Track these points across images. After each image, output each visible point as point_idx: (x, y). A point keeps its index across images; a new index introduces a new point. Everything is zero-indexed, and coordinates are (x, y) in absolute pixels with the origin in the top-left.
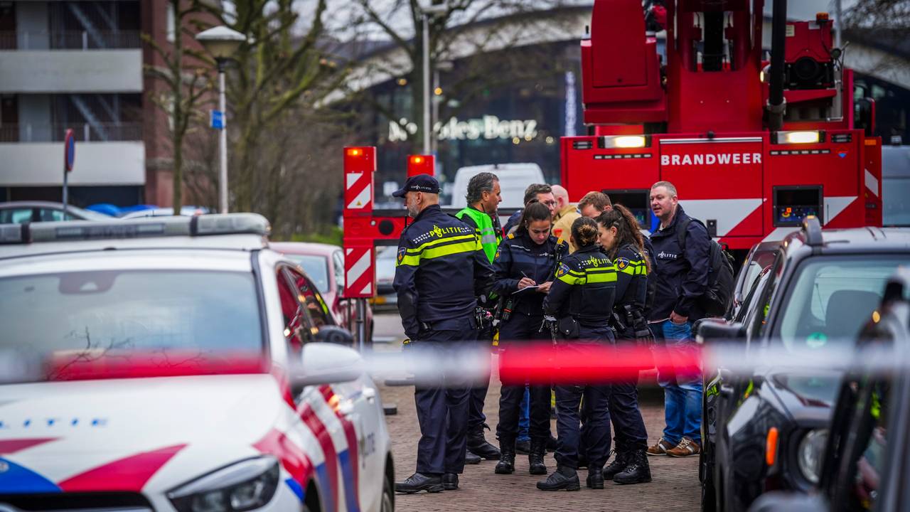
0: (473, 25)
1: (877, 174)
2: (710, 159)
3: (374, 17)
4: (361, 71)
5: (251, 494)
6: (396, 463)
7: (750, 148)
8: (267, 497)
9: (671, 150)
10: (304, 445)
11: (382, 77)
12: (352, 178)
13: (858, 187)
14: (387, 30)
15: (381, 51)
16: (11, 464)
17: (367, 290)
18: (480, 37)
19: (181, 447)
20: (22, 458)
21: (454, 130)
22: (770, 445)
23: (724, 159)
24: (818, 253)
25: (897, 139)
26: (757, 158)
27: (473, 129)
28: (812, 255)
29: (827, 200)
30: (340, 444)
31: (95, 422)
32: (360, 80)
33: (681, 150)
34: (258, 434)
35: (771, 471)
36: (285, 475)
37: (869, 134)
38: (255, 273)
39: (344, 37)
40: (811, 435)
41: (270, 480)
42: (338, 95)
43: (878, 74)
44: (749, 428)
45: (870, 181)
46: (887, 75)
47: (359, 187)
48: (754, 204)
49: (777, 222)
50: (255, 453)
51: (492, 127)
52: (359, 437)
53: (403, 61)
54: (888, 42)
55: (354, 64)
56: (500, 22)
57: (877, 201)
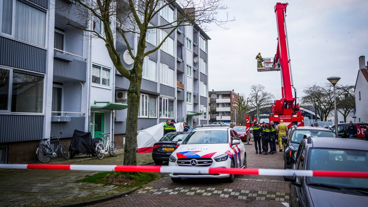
0: (262, 105)
1: (303, 120)
2: (285, 118)
3: (253, 104)
4: (252, 109)
5: (225, 159)
6: (246, 153)
7: (289, 117)
8: (227, 159)
9: (281, 117)
10: (232, 152)
11: (254, 110)
12: (247, 120)
13: (301, 121)
14: (254, 105)
15: (254, 108)
16: (196, 154)
17: (249, 131)
18: (263, 106)
19: (216, 152)
20: (197, 153)
21: (261, 115)
22: (290, 153)
23: (287, 118)
24: (296, 129)
25: (305, 116)
26: (290, 118)
27: (263, 115)
28: (295, 130)
29: (298, 123)
30: (238, 151)
31: (206, 149)
32: (252, 110)
33: (282, 117)
34: (226, 151)
35: (290, 157)
36: (229, 156)
37: (302, 116)
38: (227, 131)
39: (250, 106)
40: (295, 152)
41: (227, 157)
42: (249, 112)
43: (303, 110)
44: (287, 151)
45: (303, 121)
46: (304, 110)
47: (248, 121)
48: (290, 123)
49: (293, 125)
50: (225, 153)
51: (265, 115)
52: (241, 150)
53: (256, 108)
54: (304, 107)
55: (251, 109)
56: (265, 105)
57: (303, 123)
